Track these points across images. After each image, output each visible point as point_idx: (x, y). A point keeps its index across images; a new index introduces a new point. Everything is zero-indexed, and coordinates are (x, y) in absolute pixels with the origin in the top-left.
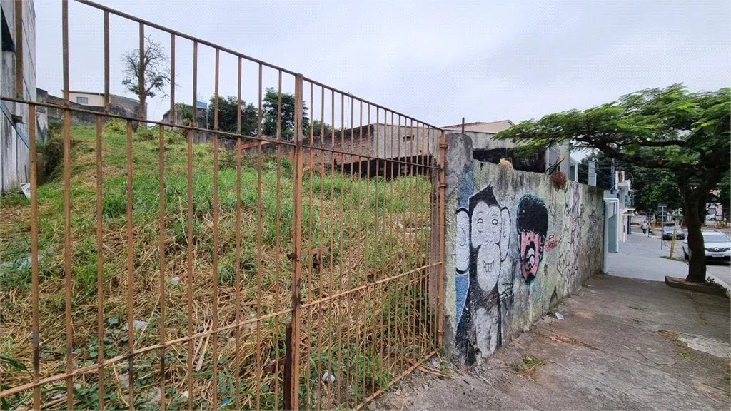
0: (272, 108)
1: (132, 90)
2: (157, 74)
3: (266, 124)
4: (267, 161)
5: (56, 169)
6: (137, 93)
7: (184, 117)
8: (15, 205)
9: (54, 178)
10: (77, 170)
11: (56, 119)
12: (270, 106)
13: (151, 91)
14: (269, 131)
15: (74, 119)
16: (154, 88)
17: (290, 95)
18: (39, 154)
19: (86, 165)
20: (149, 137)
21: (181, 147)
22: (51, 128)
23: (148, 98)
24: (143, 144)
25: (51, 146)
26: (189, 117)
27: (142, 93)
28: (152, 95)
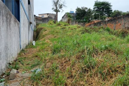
0: (97, 9)
1: (54, 11)
2: (61, 4)
3: (95, 15)
4: (100, 29)
5: (38, 36)
6: (55, 11)
7: (68, 17)
8: (31, 48)
9: (38, 39)
10: (43, 36)
11: (37, 22)
12: (96, 8)
13: (59, 10)
14: (96, 17)
15: (41, 22)
16: (60, 9)
17: (104, 2)
18: (35, 33)
19: (45, 35)
20: (59, 25)
21: (68, 27)
22: (36, 25)
23: (58, 12)
24: (58, 27)
25: (37, 30)
26: (70, 16)
27: (57, 11)
28: (59, 11)
